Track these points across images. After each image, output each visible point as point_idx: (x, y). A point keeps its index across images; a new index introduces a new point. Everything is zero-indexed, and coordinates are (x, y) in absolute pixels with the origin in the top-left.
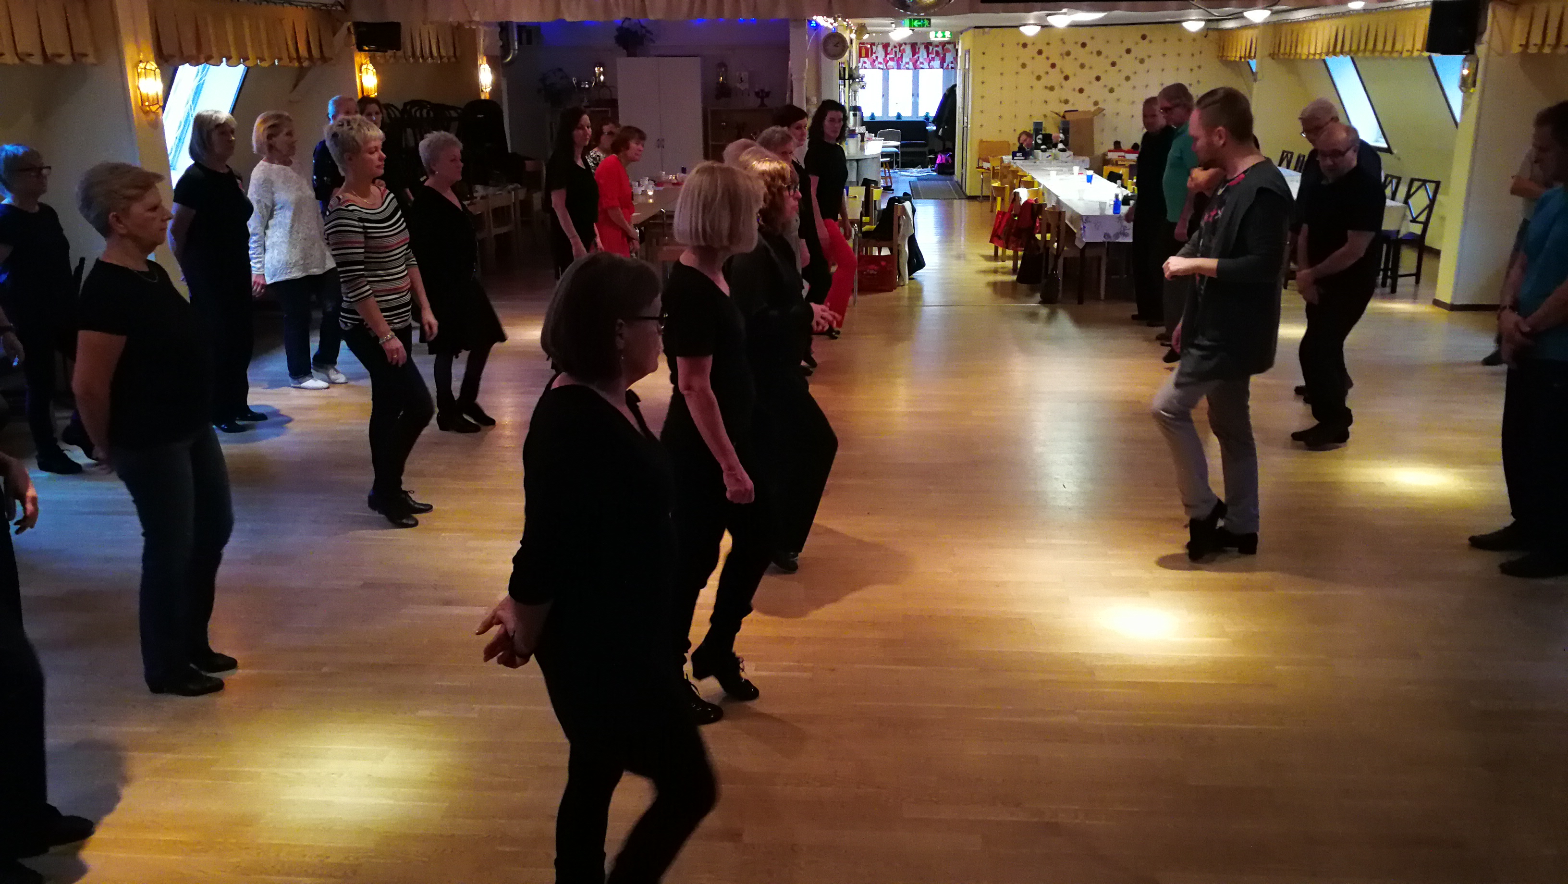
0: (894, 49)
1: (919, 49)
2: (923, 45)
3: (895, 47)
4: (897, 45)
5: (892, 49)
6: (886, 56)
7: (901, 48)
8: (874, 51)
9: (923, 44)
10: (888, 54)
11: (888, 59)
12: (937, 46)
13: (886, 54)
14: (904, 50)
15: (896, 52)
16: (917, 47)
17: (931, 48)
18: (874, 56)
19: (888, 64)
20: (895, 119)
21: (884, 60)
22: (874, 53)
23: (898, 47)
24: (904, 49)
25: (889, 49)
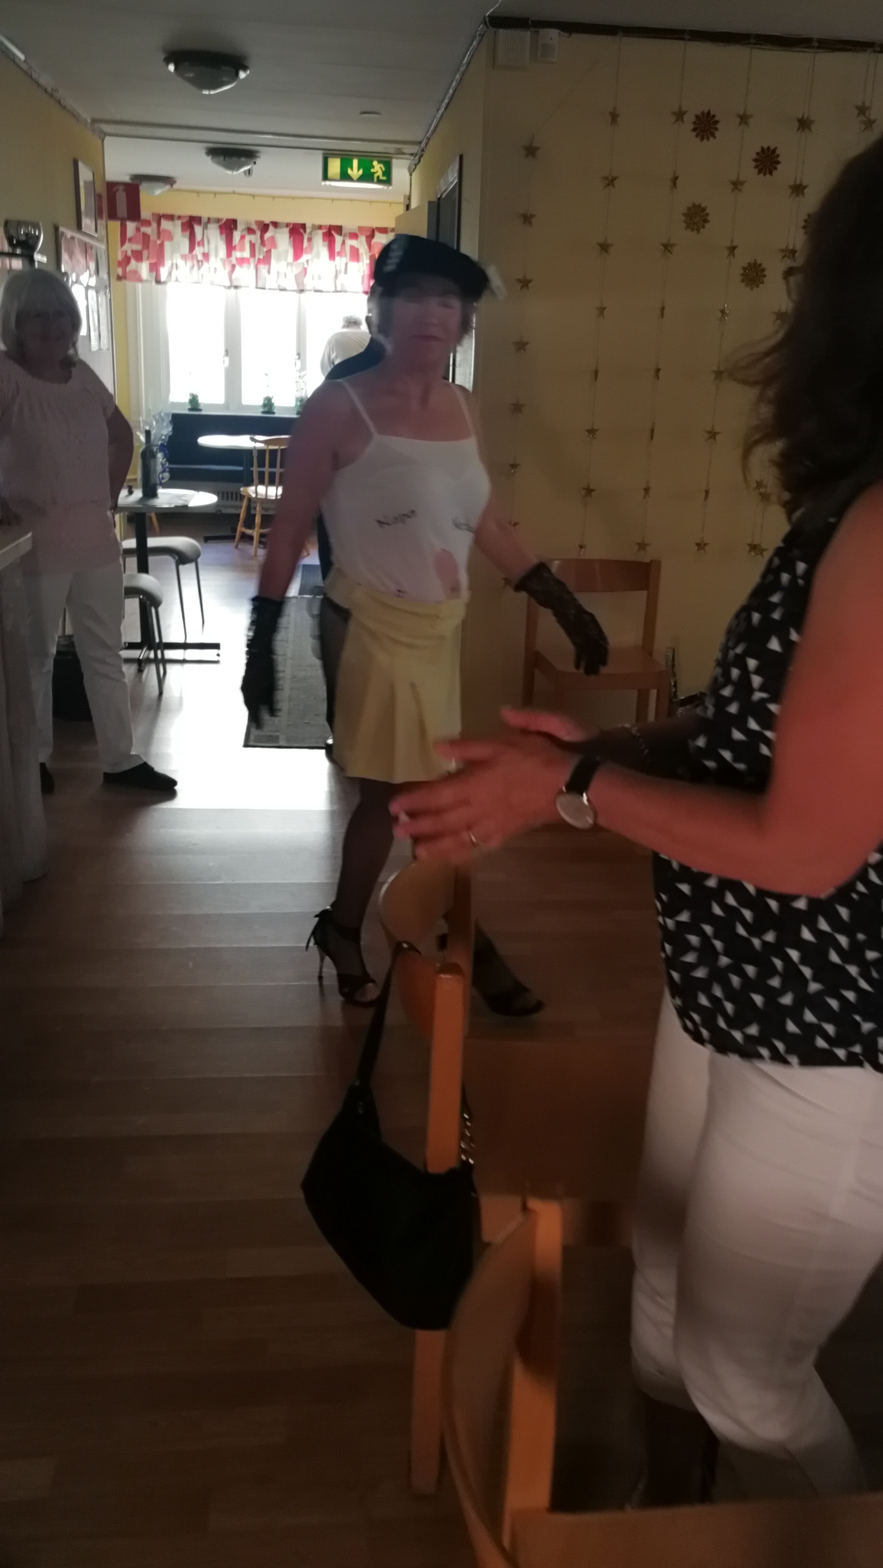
0: (248, 238)
1: (310, 240)
2: (320, 232)
3: (250, 231)
4: (254, 227)
5: (243, 237)
6: (229, 254)
7: (267, 235)
8: (198, 237)
9: (320, 227)
10: (234, 248)
11: (234, 262)
12: (354, 236)
13: (230, 248)
14: (273, 242)
15: (252, 246)
16: (306, 237)
17: (338, 239)
18: (198, 251)
19: (234, 275)
20: (258, 413)
21: (223, 261)
22: (199, 244)
23: (258, 233)
24: (273, 239)
25: (237, 235)
